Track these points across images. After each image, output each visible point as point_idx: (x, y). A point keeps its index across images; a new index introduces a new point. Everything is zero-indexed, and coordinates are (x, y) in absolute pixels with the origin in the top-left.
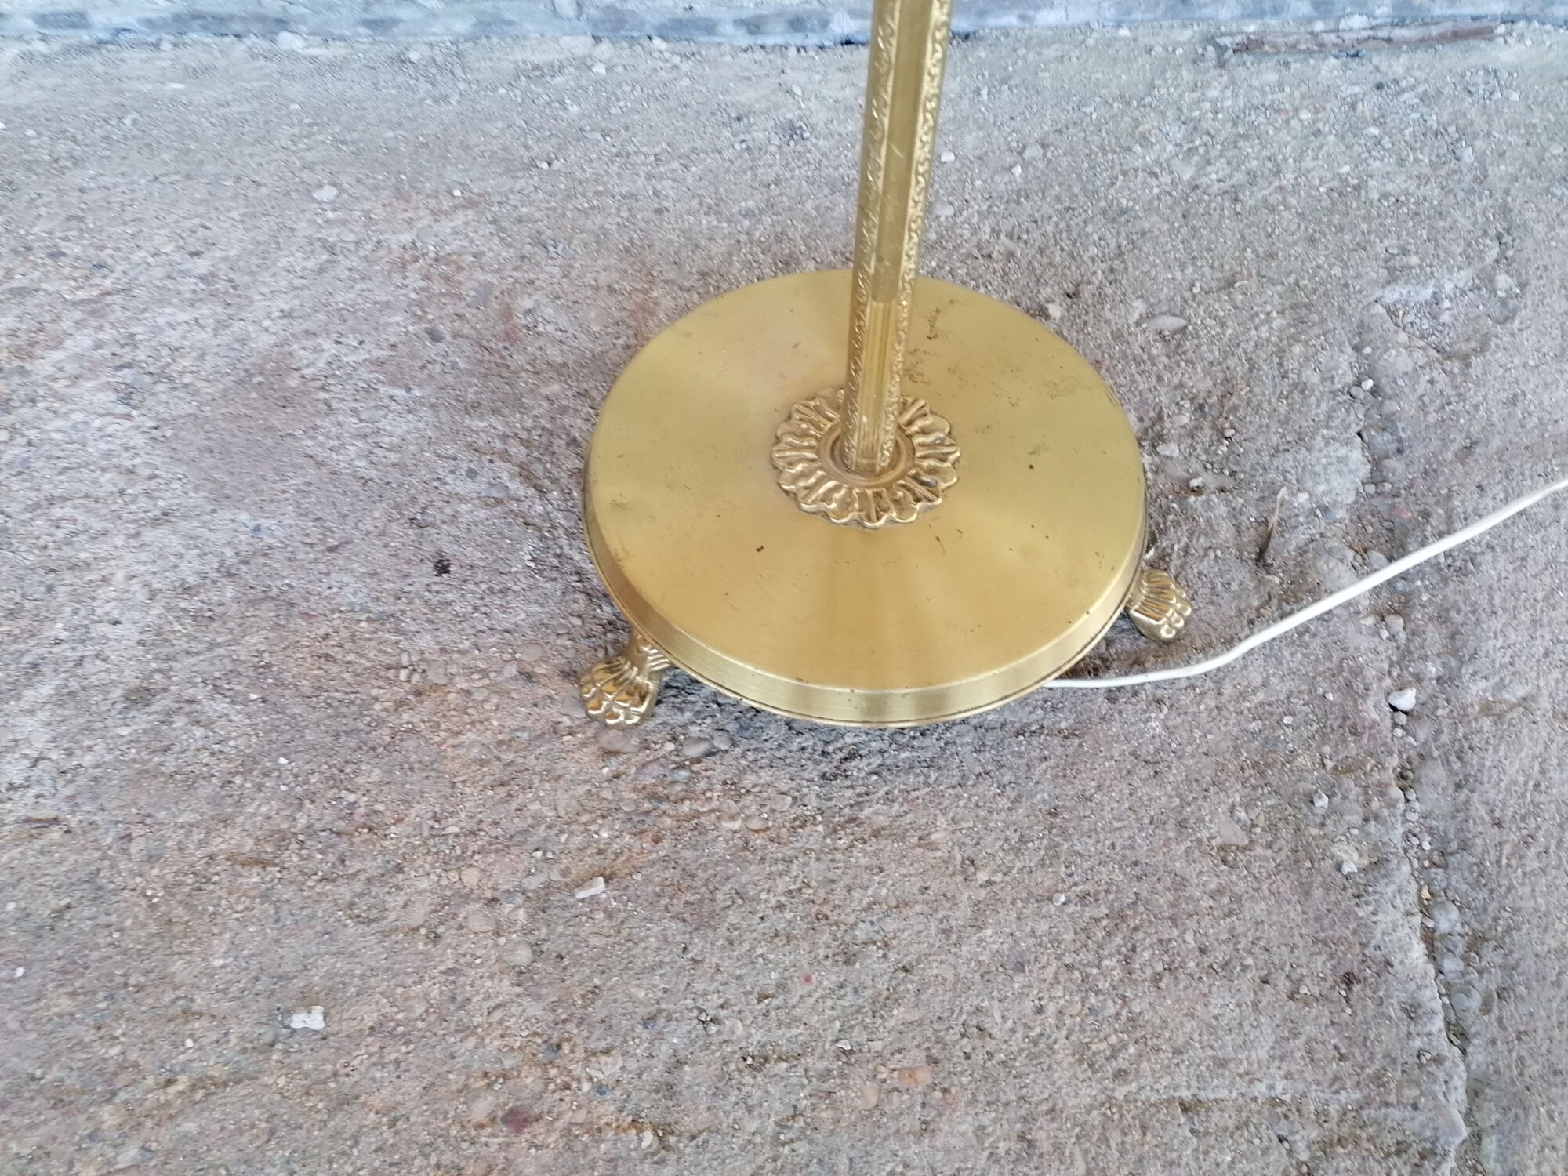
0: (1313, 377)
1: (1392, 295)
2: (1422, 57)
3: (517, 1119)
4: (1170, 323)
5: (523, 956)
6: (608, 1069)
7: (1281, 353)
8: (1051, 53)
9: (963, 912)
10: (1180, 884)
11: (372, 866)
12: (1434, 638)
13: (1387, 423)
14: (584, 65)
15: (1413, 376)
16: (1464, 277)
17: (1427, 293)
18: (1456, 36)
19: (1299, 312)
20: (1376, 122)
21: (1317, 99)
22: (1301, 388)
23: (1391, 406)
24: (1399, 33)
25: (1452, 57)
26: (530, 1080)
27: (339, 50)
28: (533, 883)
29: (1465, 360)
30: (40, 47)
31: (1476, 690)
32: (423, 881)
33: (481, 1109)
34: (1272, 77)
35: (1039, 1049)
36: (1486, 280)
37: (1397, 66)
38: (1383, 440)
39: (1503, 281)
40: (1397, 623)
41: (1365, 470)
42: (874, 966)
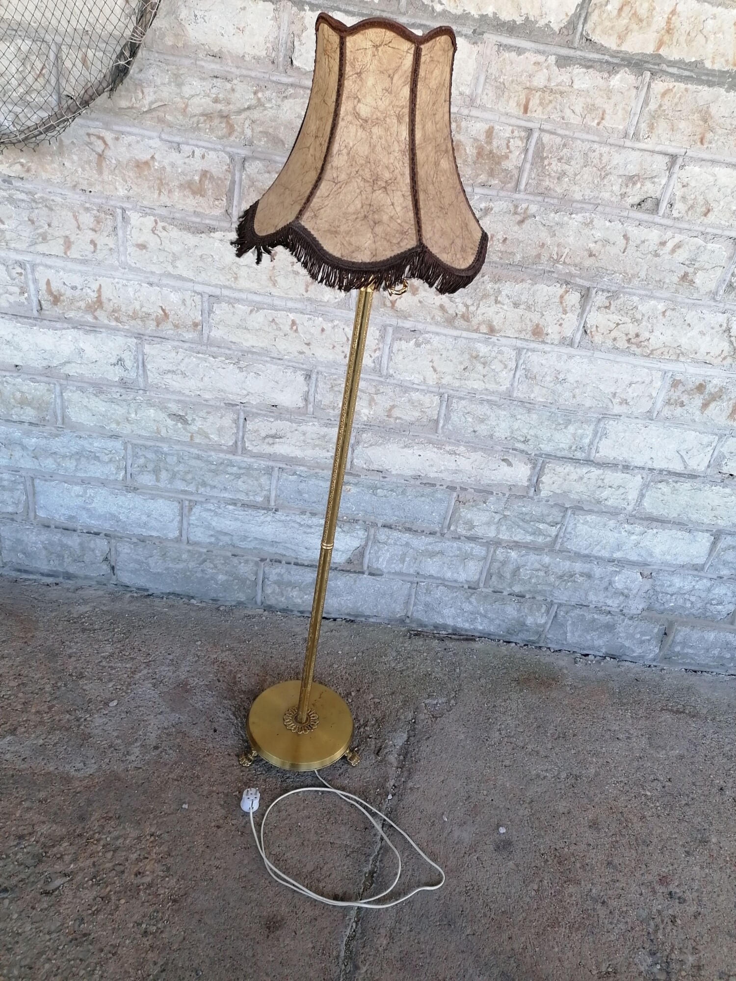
0: (402, 717)
1: (427, 701)
2: (458, 643)
3: (218, 827)
4: (377, 700)
5: (222, 803)
6: (234, 822)
7: (398, 711)
8: (371, 629)
9: (302, 808)
10: (342, 809)
11: (198, 784)
12: (406, 774)
13: (414, 730)
14: (261, 616)
15: (423, 720)
16: (444, 700)
17: (435, 702)
18: (467, 640)
19: (405, 702)
20: (441, 659)
21: (429, 650)
22: (399, 719)
23: (416, 726)
24: (453, 636)
25: (465, 644)
26: (221, 821)
27: (203, 605)
28: (226, 791)
29: (436, 718)
30: (135, 595)
31: (410, 784)
32: (206, 788)
33: (213, 824)
34: (421, 643)
35: (309, 830)
36: (449, 701)
37: (450, 644)
38: (412, 733)
39: (453, 702)
40: (400, 770)
41: (406, 739)
42: (284, 814)
